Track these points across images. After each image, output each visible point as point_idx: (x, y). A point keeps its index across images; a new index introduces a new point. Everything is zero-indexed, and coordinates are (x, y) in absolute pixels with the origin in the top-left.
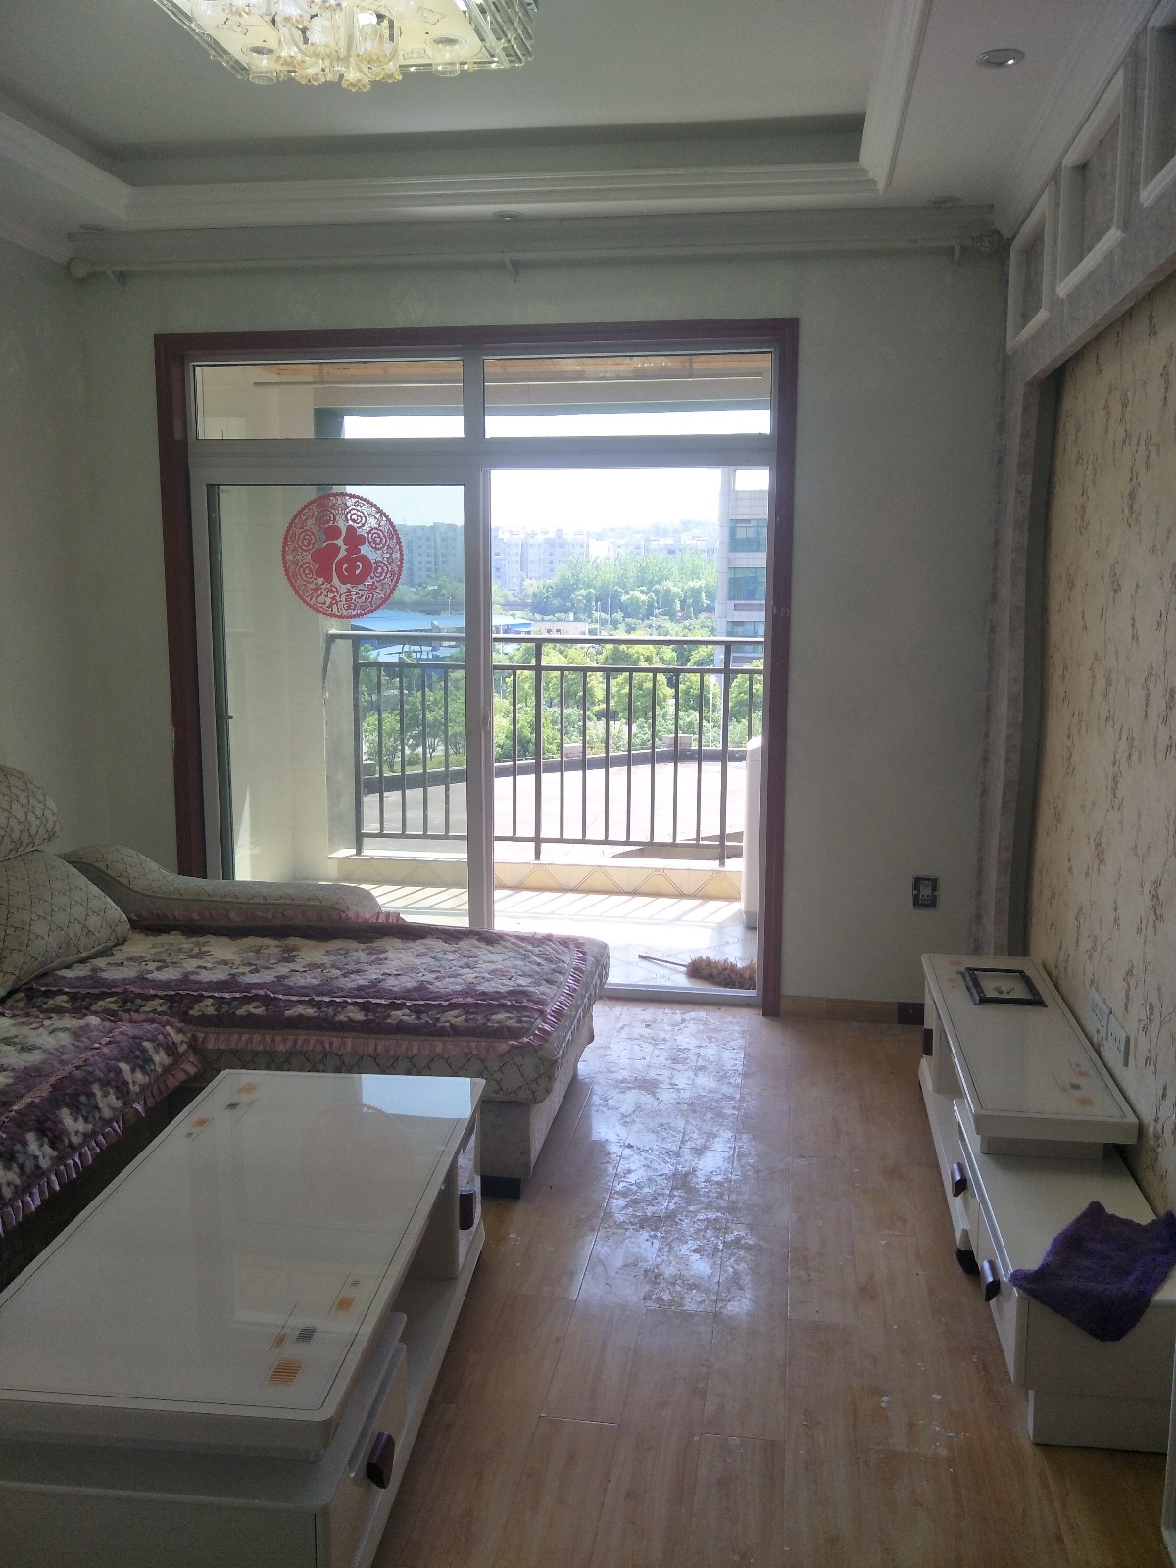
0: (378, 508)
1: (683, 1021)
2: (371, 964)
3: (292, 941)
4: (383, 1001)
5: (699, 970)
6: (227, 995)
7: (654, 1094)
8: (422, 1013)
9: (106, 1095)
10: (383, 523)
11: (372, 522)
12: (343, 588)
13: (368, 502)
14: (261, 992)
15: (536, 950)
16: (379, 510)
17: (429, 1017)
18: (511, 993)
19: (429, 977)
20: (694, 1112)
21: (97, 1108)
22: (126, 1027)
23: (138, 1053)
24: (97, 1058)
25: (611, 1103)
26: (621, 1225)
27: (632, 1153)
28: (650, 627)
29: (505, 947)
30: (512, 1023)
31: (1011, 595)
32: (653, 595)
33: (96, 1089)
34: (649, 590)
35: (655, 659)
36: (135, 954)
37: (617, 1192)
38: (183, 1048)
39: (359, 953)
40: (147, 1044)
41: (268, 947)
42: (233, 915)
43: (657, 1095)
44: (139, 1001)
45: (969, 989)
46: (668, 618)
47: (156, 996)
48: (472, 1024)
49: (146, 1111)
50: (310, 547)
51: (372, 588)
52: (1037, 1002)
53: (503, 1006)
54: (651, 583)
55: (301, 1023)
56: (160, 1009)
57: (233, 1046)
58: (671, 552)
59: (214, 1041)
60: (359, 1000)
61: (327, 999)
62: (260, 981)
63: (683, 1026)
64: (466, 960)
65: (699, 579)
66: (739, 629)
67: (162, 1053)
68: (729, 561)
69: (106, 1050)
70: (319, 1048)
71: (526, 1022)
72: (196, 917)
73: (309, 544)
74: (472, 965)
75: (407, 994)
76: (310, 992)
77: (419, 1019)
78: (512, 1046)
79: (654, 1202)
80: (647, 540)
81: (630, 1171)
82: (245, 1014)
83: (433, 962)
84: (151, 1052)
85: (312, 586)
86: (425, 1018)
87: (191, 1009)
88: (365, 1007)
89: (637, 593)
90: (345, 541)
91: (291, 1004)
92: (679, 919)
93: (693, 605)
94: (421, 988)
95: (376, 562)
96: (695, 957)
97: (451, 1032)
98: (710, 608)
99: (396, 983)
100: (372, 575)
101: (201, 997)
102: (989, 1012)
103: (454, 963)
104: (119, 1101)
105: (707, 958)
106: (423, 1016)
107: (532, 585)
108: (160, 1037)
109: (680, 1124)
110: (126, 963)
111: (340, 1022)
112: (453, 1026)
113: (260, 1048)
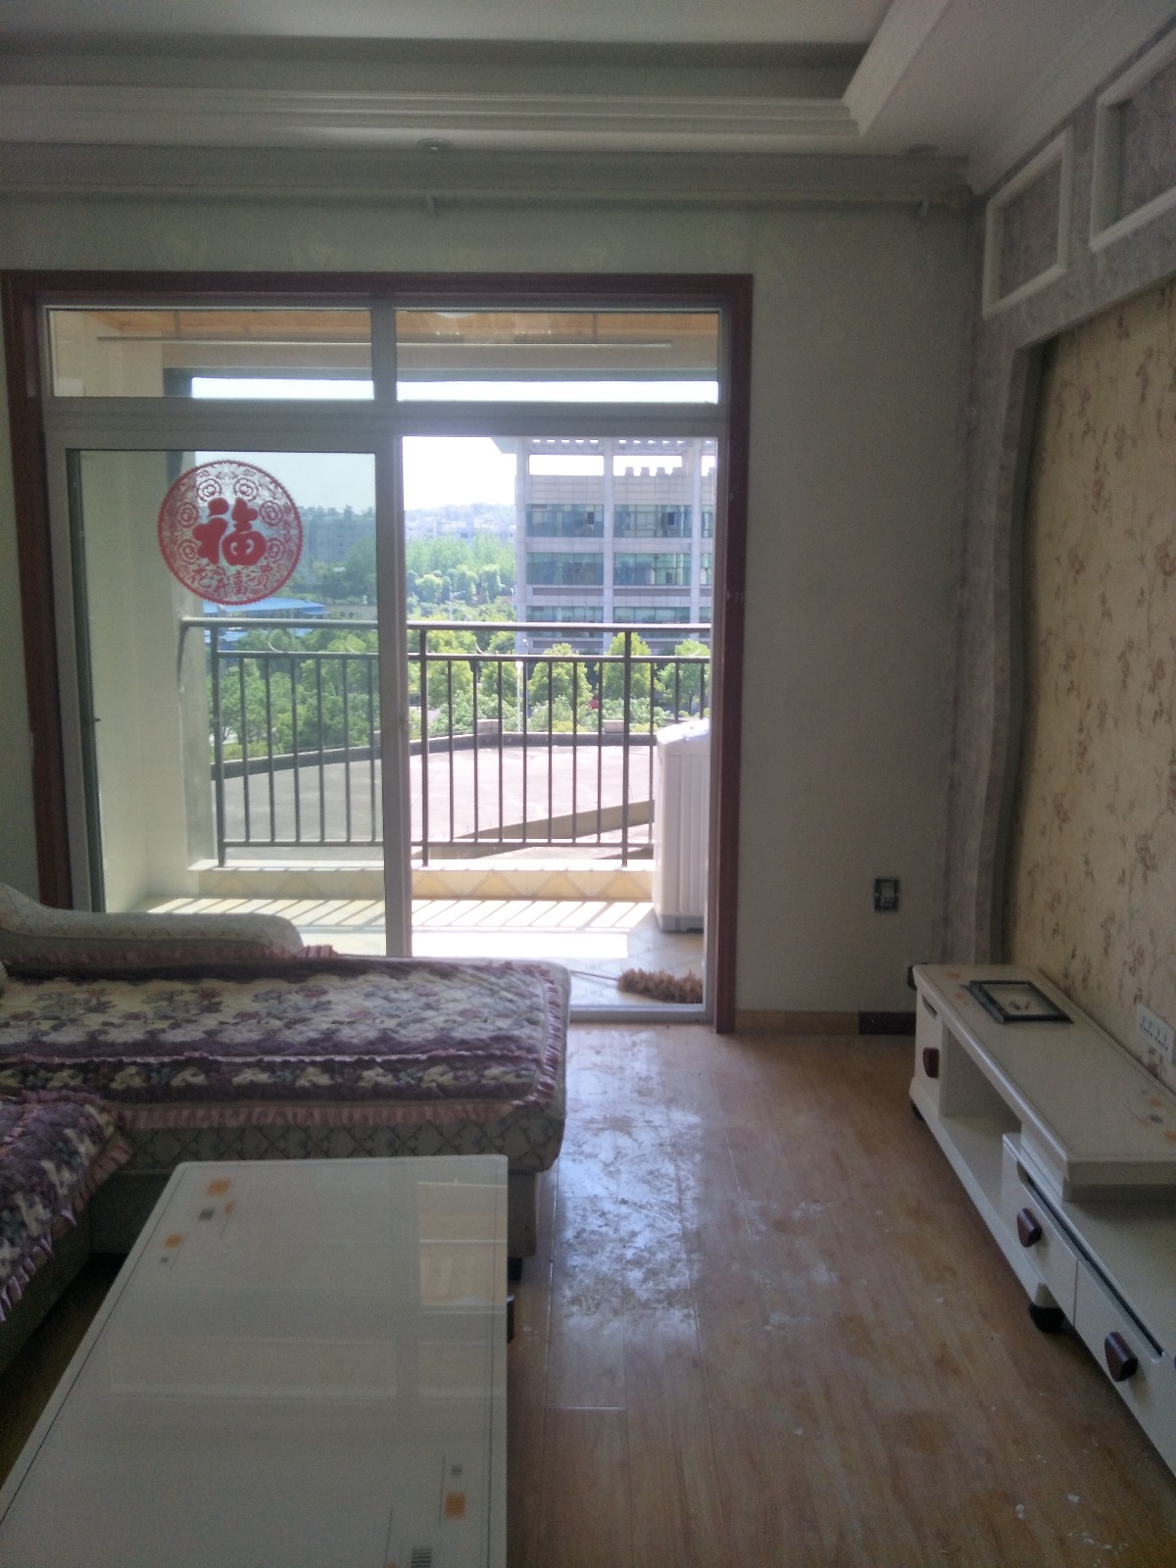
0: (272, 478)
1: (634, 1044)
2: (316, 1008)
3: (209, 984)
4: (347, 1059)
5: (631, 983)
6: (152, 1060)
7: (630, 1134)
8: (399, 1071)
9: (31, 1206)
10: (278, 496)
11: (265, 495)
12: (232, 570)
13: (260, 471)
14: (196, 1054)
15: (502, 982)
16: (274, 481)
17: (409, 1075)
18: (496, 1039)
19: (391, 1023)
20: (680, 1153)
21: (23, 1224)
22: (35, 1111)
23: (60, 1144)
24: (11, 1157)
25: (587, 1149)
26: (646, 1305)
27: (629, 1211)
28: (446, 610)
29: (465, 981)
30: (511, 1079)
31: (989, 576)
32: (448, 579)
33: (19, 1199)
34: (444, 573)
35: (455, 643)
36: (21, 1011)
37: (628, 1262)
38: (109, 1131)
39: (295, 998)
40: (69, 1132)
41: (182, 993)
42: (131, 956)
43: (634, 1135)
44: (42, 1073)
45: (983, 1005)
46: (463, 602)
47: (62, 1066)
48: (463, 1083)
49: (77, 1220)
50: (192, 522)
51: (266, 569)
52: (1061, 1018)
53: (492, 1057)
54: (445, 567)
55: (251, 1092)
56: (72, 1083)
57: (171, 1124)
58: (464, 535)
59: (145, 1119)
60: (318, 1059)
61: (278, 1059)
62: (187, 1039)
63: (636, 1050)
64: (424, 1000)
65: (493, 562)
66: (538, 614)
67: (88, 1142)
68: (527, 546)
69: (21, 1145)
70: (280, 1121)
71: (526, 1076)
72: (84, 959)
73: (190, 518)
74: (434, 1005)
75: (371, 1047)
76: (253, 1050)
77: (399, 1079)
78: (518, 1107)
79: (674, 1272)
80: (439, 524)
81: (634, 1234)
82: (182, 1085)
83: (387, 1005)
84: (75, 1142)
85: (194, 567)
86: (405, 1079)
87: (112, 1080)
88: (328, 1067)
89: (431, 577)
90: (235, 516)
91: (238, 1068)
92: (588, 924)
93: (488, 589)
94: (385, 1040)
95: (272, 540)
96: (627, 968)
97: (441, 1094)
98: (506, 593)
99: (354, 1033)
100: (266, 554)
101: (120, 1066)
102: (1016, 1032)
103: (413, 1004)
104: (47, 1210)
105: (640, 970)
106: (402, 1075)
107: (321, 568)
108: (82, 1120)
109: (669, 1168)
110: (12, 1023)
111: (303, 1088)
112: (440, 1086)
113: (206, 1125)
